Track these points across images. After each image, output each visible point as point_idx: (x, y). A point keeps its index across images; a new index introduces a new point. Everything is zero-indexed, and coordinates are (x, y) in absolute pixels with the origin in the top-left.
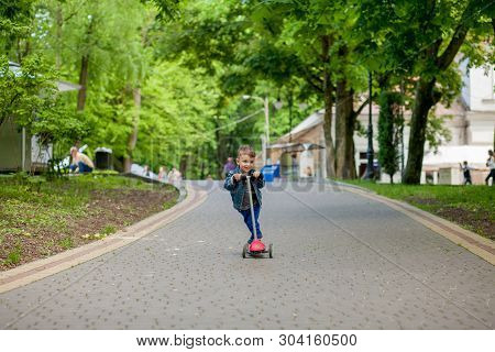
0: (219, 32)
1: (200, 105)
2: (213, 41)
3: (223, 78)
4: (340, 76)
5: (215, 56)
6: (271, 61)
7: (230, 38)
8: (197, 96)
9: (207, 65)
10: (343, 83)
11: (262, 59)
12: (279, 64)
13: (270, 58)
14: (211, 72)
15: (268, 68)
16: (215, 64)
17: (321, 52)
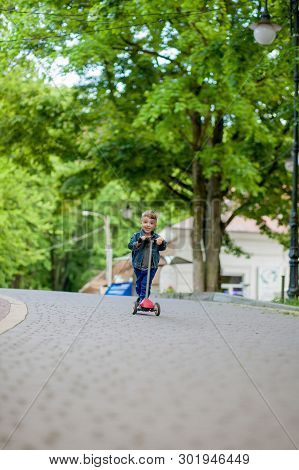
0: (60, 119)
1: (33, 218)
2: (51, 131)
3: (62, 179)
4: (215, 169)
5: (53, 150)
6: (124, 151)
7: (72, 125)
8: (31, 208)
9: (44, 161)
10: (218, 178)
11: (112, 149)
12: (134, 155)
13: (123, 147)
14: (48, 169)
15: (121, 161)
16: (54, 159)
17: (191, 138)
